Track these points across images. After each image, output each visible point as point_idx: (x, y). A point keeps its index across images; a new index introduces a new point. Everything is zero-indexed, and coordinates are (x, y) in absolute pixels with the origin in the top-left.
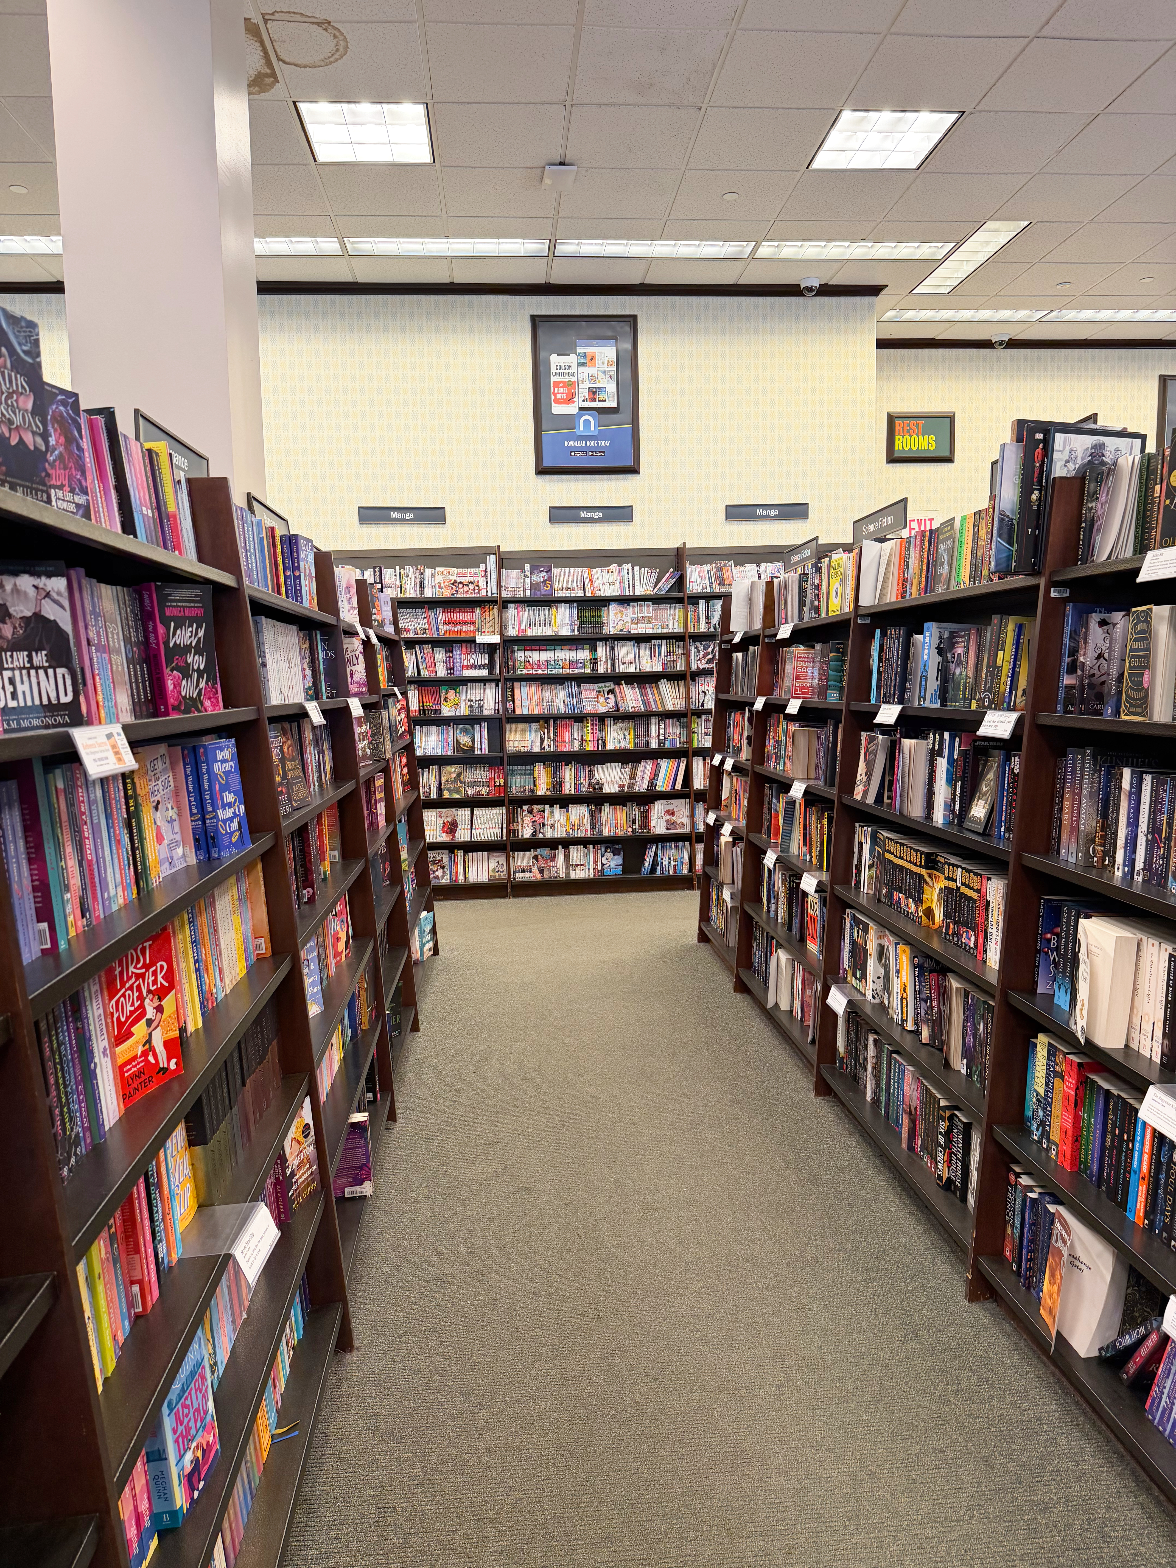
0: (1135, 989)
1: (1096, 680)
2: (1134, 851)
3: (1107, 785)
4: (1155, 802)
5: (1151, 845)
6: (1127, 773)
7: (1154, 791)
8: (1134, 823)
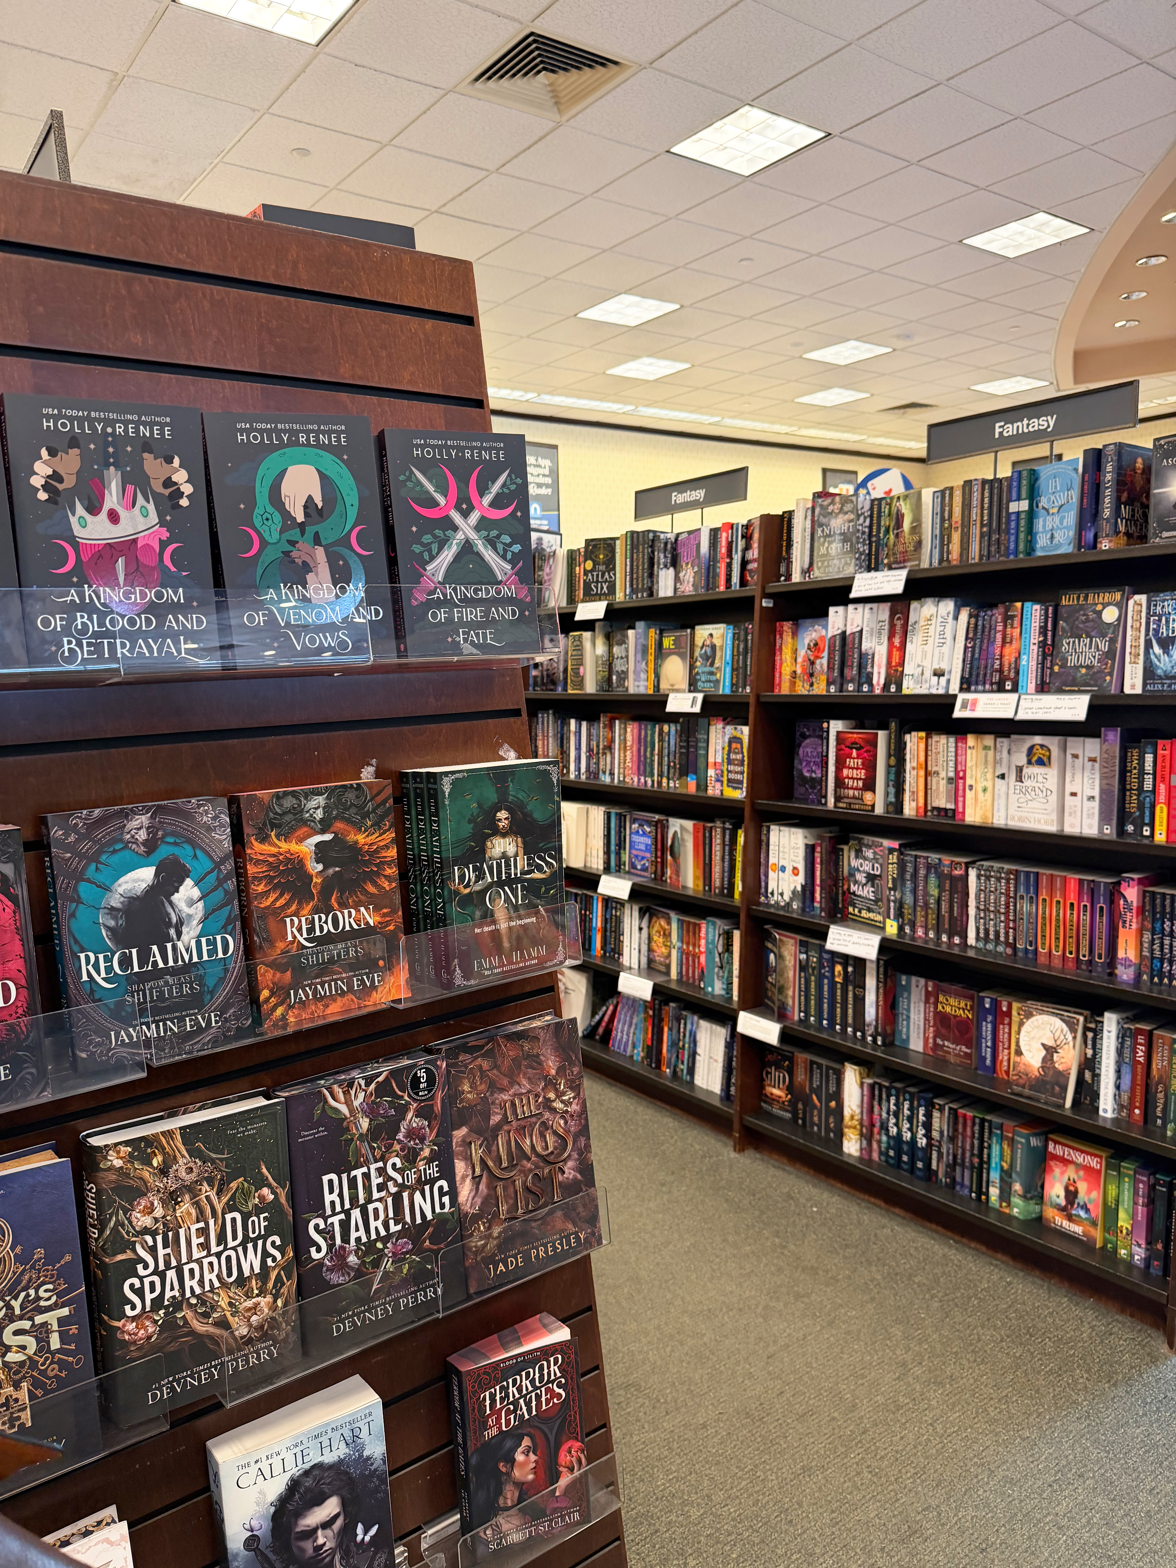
0: (587, 835)
1: (550, 672)
2: (580, 762)
3: (562, 728)
4: (589, 735)
5: (589, 759)
6: (573, 722)
7: (588, 730)
8: (578, 748)
